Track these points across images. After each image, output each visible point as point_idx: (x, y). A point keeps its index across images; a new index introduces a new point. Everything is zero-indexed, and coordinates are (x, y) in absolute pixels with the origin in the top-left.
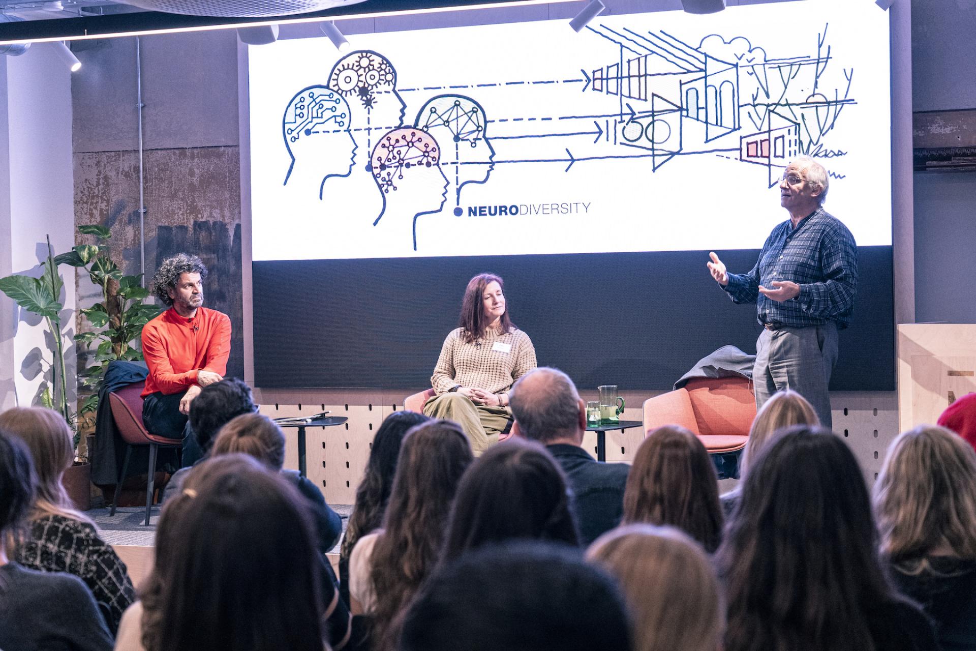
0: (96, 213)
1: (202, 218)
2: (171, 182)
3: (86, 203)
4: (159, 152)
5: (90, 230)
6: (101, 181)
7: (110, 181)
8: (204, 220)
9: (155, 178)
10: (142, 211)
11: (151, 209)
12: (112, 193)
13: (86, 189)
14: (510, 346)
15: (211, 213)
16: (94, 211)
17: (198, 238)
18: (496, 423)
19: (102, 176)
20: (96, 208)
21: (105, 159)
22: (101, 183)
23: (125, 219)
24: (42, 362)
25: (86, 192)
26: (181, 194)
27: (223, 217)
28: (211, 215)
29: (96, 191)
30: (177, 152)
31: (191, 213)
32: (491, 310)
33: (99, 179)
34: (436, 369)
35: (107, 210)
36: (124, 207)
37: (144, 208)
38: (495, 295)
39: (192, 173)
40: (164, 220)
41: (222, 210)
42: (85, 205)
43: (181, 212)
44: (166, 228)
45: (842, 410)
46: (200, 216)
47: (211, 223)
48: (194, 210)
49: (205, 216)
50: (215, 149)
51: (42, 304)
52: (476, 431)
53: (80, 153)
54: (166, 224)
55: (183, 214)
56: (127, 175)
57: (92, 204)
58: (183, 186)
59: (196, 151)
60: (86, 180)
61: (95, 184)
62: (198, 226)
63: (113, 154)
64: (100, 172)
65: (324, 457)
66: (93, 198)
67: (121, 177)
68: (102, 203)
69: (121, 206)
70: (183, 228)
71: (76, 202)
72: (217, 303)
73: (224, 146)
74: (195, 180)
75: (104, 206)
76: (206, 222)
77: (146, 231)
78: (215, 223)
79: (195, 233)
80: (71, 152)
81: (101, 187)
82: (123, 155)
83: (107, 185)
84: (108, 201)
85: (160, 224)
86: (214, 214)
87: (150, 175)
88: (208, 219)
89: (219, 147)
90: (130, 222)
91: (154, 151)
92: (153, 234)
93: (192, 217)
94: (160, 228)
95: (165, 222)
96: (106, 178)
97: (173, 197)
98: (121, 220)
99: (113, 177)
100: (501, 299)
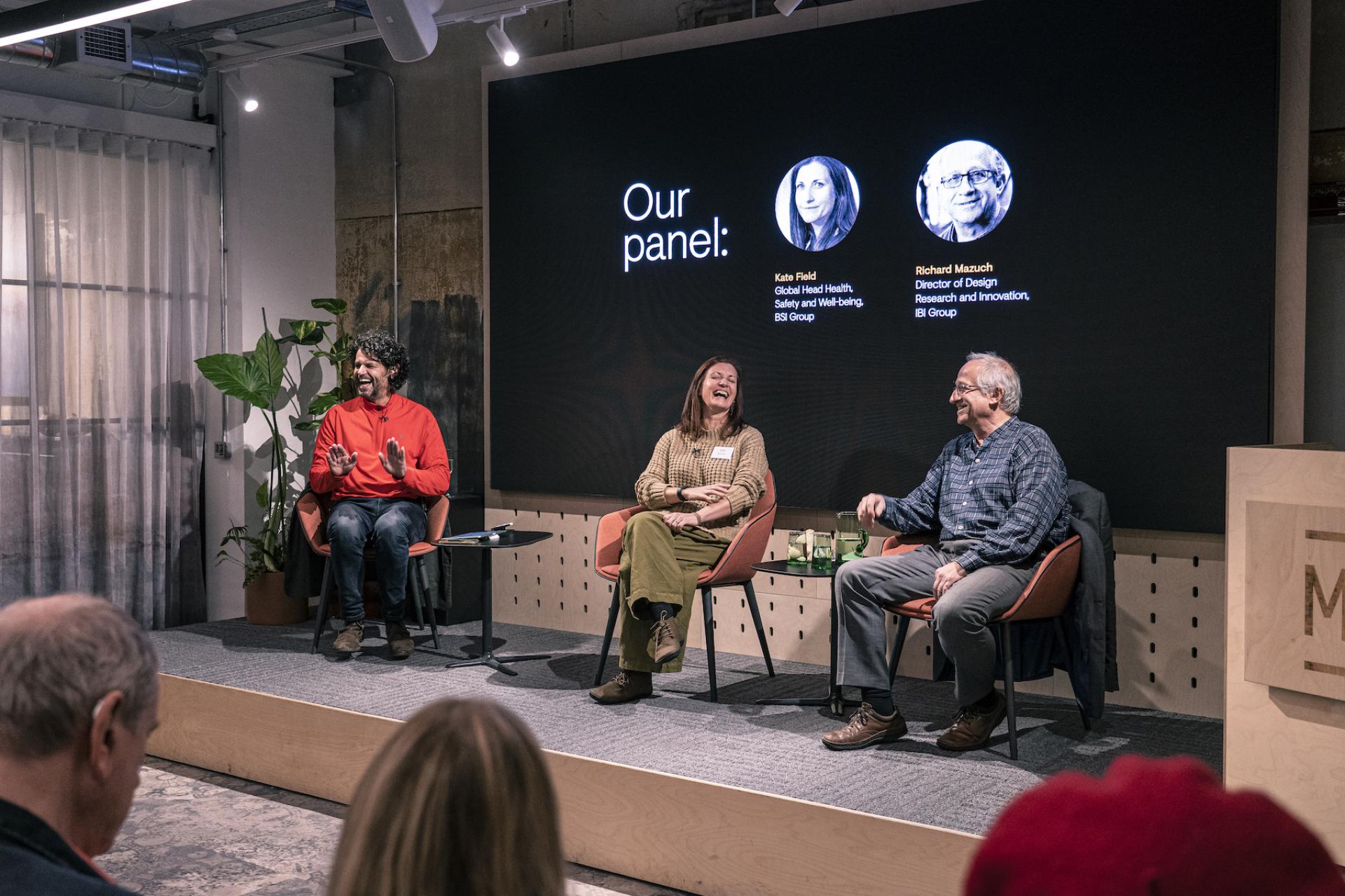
0: (356, 286)
1: (453, 291)
2: (423, 252)
3: (347, 275)
4: (414, 217)
5: (322, 304)
6: (361, 250)
7: (368, 250)
8: (454, 294)
9: (410, 246)
10: (396, 283)
11: (405, 282)
12: (370, 263)
13: (347, 260)
15: (461, 285)
16: (354, 285)
17: (449, 315)
19: (361, 246)
20: (355, 281)
21: (364, 226)
22: (360, 252)
23: (382, 293)
24: (286, 451)
25: (347, 263)
26: (433, 264)
27: (473, 290)
28: (461, 289)
29: (356, 262)
30: (430, 216)
31: (442, 286)
33: (358, 249)
35: (365, 283)
36: (381, 280)
37: (398, 281)
39: (443, 241)
40: (417, 294)
41: (471, 282)
42: (346, 278)
43: (433, 286)
44: (419, 302)
45: (1190, 558)
46: (450, 289)
47: (461, 297)
48: (445, 283)
49: (456, 289)
50: (465, 211)
51: (251, 387)
53: (342, 220)
54: (419, 299)
55: (435, 288)
56: (384, 244)
57: (352, 276)
58: (435, 256)
59: (447, 215)
60: (347, 250)
61: (355, 254)
62: (450, 300)
63: (371, 220)
64: (359, 241)
65: (562, 575)
66: (353, 269)
67: (379, 245)
68: (361, 275)
69: (378, 279)
70: (434, 303)
71: (338, 275)
72: (467, 390)
73: (475, 208)
74: (447, 248)
75: (362, 278)
76: (457, 297)
77: (400, 307)
78: (465, 297)
79: (446, 308)
80: (334, 219)
81: (361, 257)
82: (380, 222)
83: (366, 255)
84: (366, 273)
85: (413, 299)
86: (464, 287)
87: (405, 243)
88: (459, 292)
89: (470, 209)
90: (386, 297)
91: (409, 216)
92: (408, 309)
93: (443, 290)
94: (414, 302)
95: (418, 297)
96: (365, 248)
97: (425, 268)
98: (378, 294)
99: (372, 246)
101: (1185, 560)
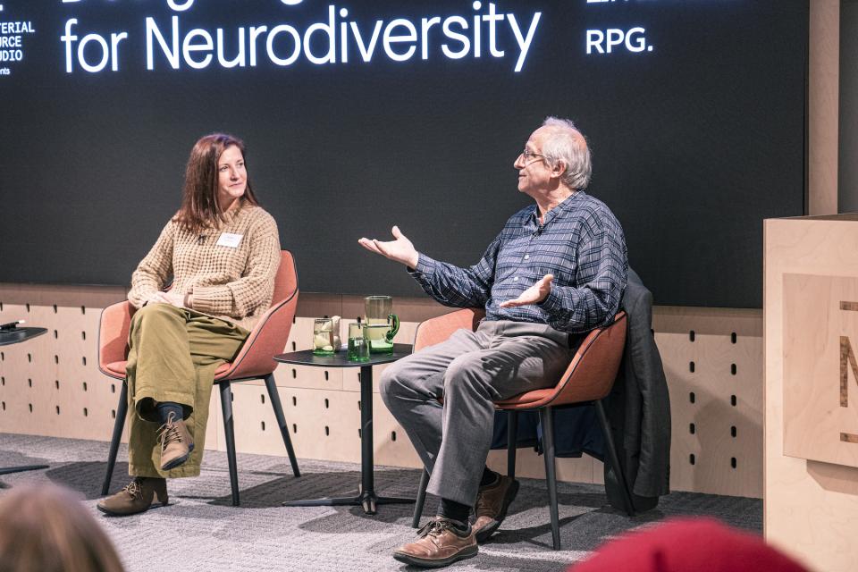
14: (242, 236)
18: (217, 348)
32: (226, 188)
34: (142, 264)
38: (234, 166)
45: (728, 335)
52: (175, 363)
65: (57, 376)
100: (241, 172)
101: (724, 337)
